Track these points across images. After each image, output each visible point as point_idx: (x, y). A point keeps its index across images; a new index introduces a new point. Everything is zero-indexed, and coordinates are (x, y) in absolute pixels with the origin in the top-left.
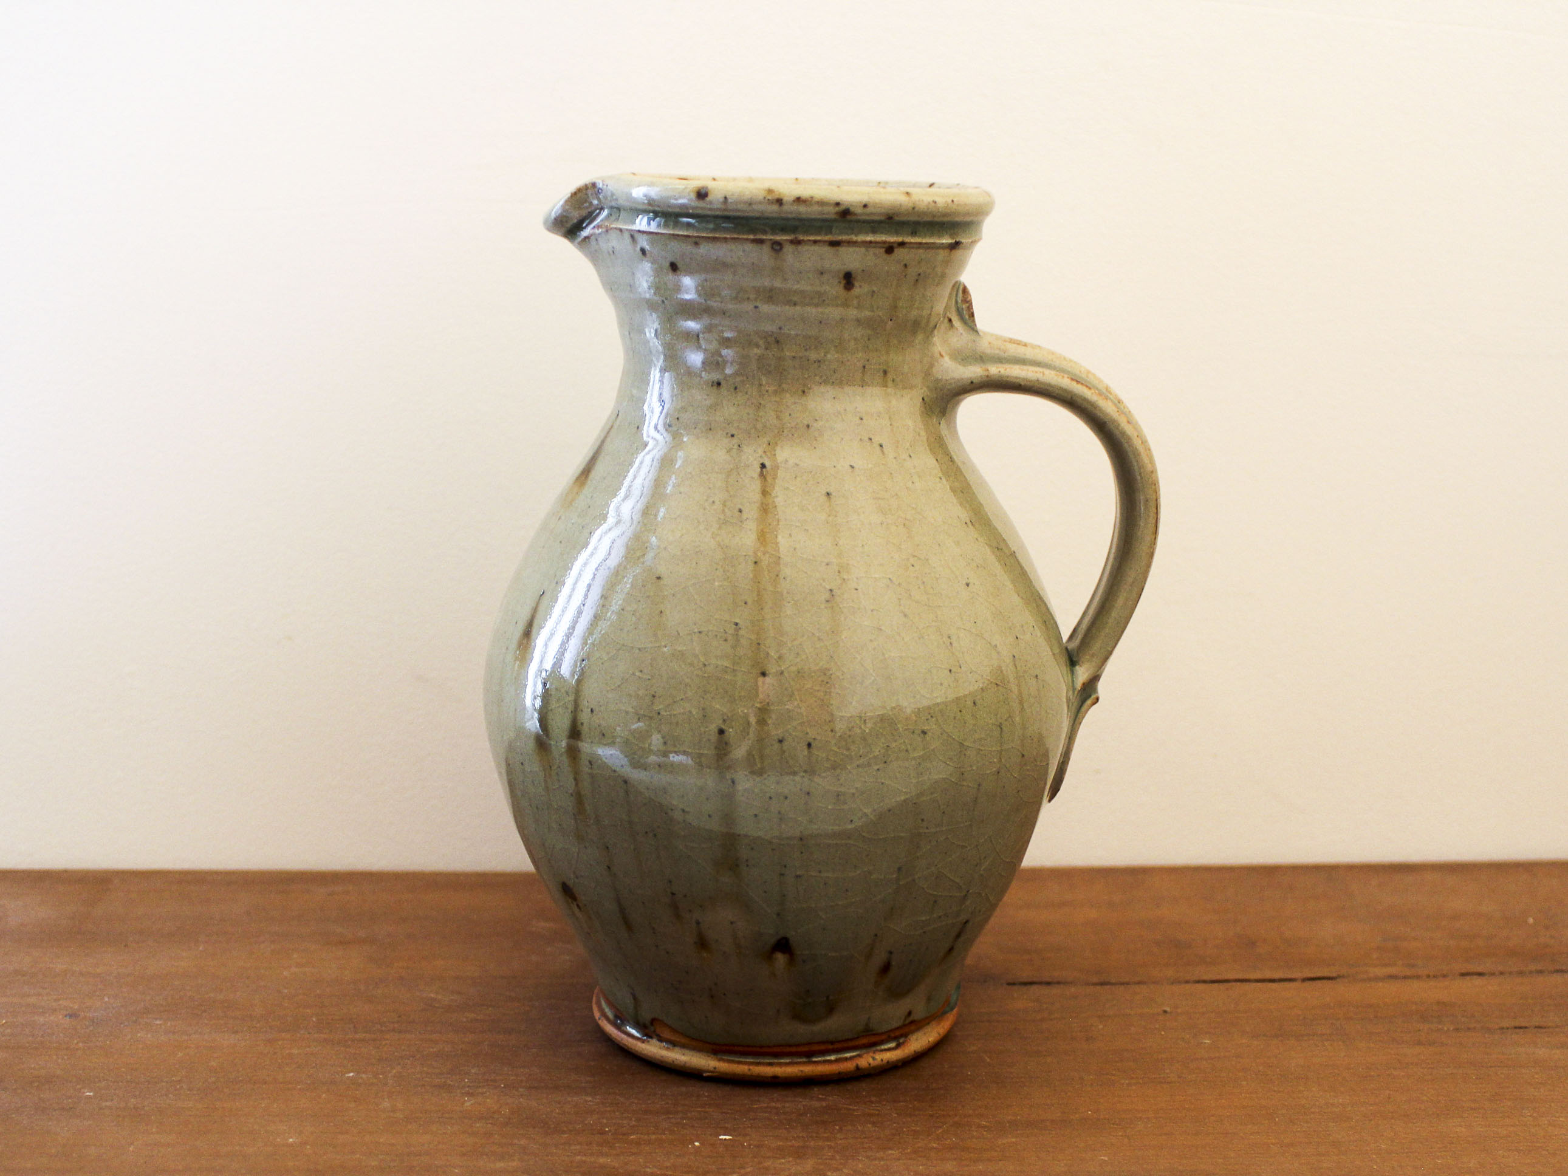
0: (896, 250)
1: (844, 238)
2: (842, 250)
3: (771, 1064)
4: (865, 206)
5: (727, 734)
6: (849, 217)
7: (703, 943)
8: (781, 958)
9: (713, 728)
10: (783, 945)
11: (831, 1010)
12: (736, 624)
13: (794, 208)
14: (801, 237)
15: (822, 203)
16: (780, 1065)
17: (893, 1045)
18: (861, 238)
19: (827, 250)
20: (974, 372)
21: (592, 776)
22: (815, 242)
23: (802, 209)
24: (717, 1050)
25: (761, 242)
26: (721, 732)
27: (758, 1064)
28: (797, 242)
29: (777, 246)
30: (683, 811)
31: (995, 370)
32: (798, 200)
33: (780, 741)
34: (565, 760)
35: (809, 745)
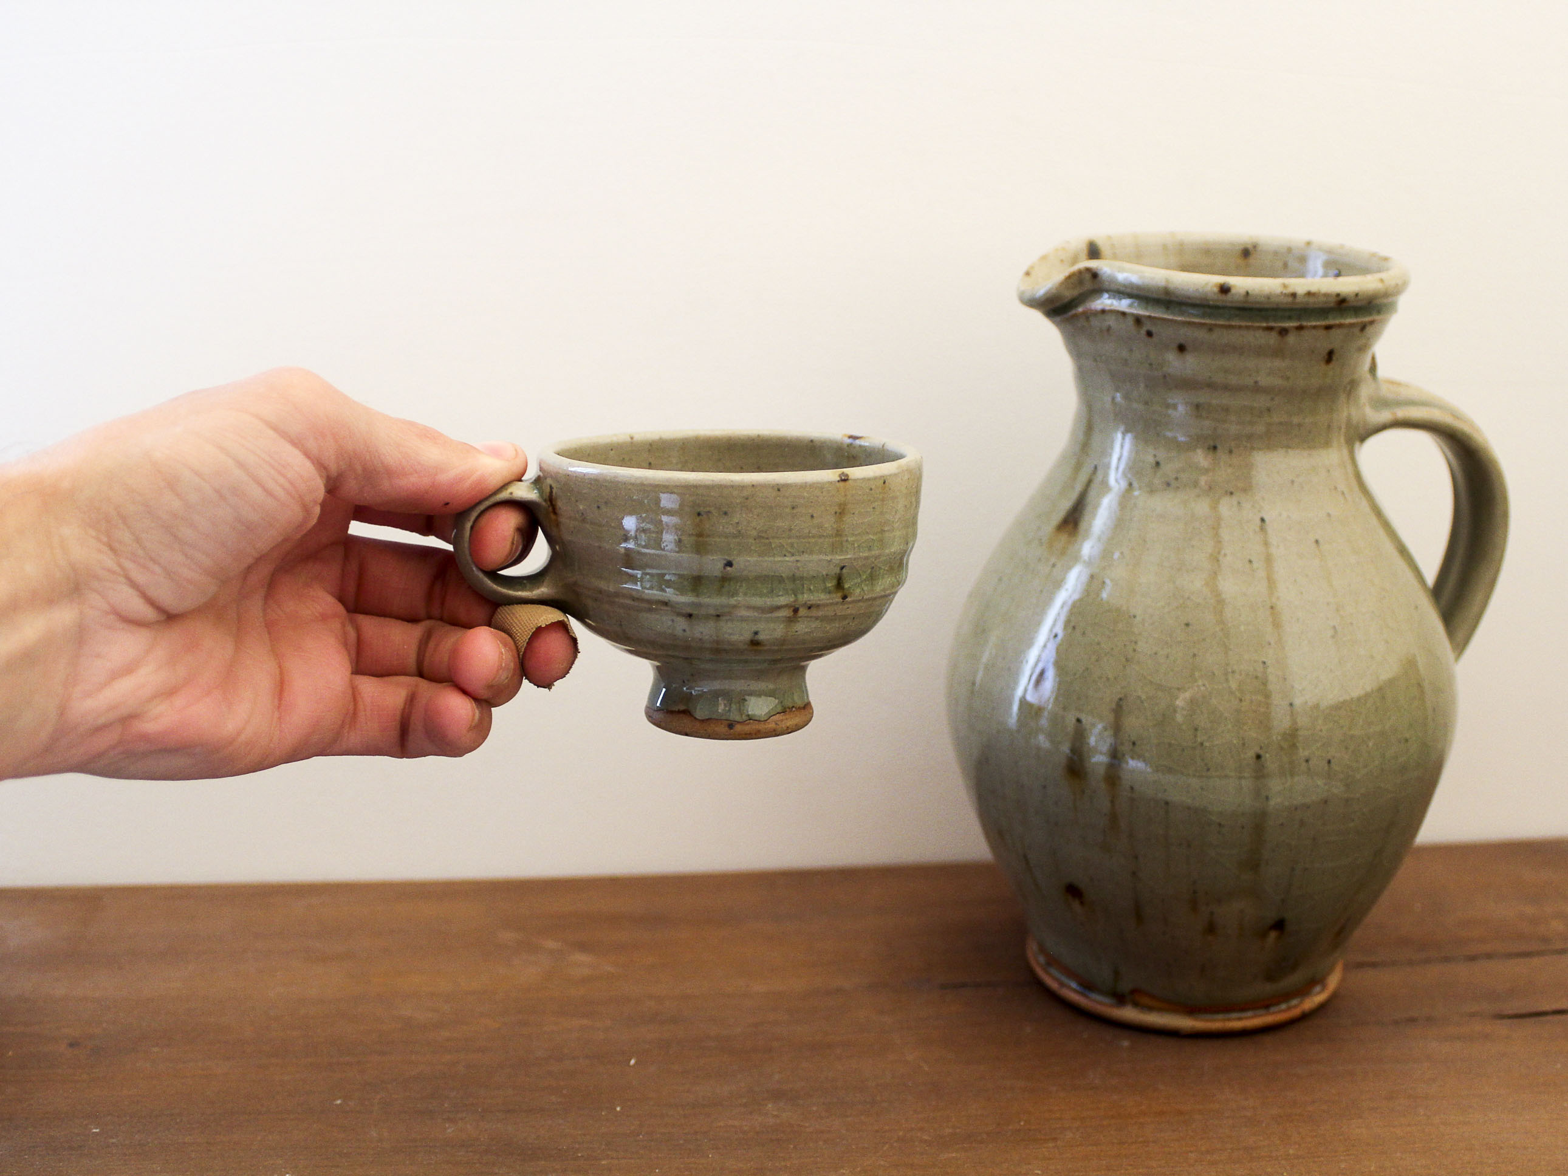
0: (1367, 328)
1: (1337, 322)
2: (1333, 331)
3: (1240, 1019)
4: (1357, 295)
5: (1263, 759)
6: (1345, 305)
7: (1211, 928)
8: (1273, 935)
9: (1251, 754)
10: (1279, 925)
11: (1294, 968)
12: (1264, 663)
13: (1306, 299)
14: (1305, 323)
15: (1326, 295)
16: (1247, 1018)
17: (1320, 989)
18: (1349, 321)
19: (1322, 333)
20: (1385, 416)
21: (1132, 800)
22: (1315, 327)
23: (1311, 300)
24: (1192, 1010)
25: (1270, 329)
26: (1258, 757)
27: (1229, 1020)
28: (1300, 328)
29: (1283, 332)
30: (1220, 825)
31: (1402, 413)
32: (1309, 294)
33: (1307, 761)
34: (1103, 786)
35: (1329, 762)
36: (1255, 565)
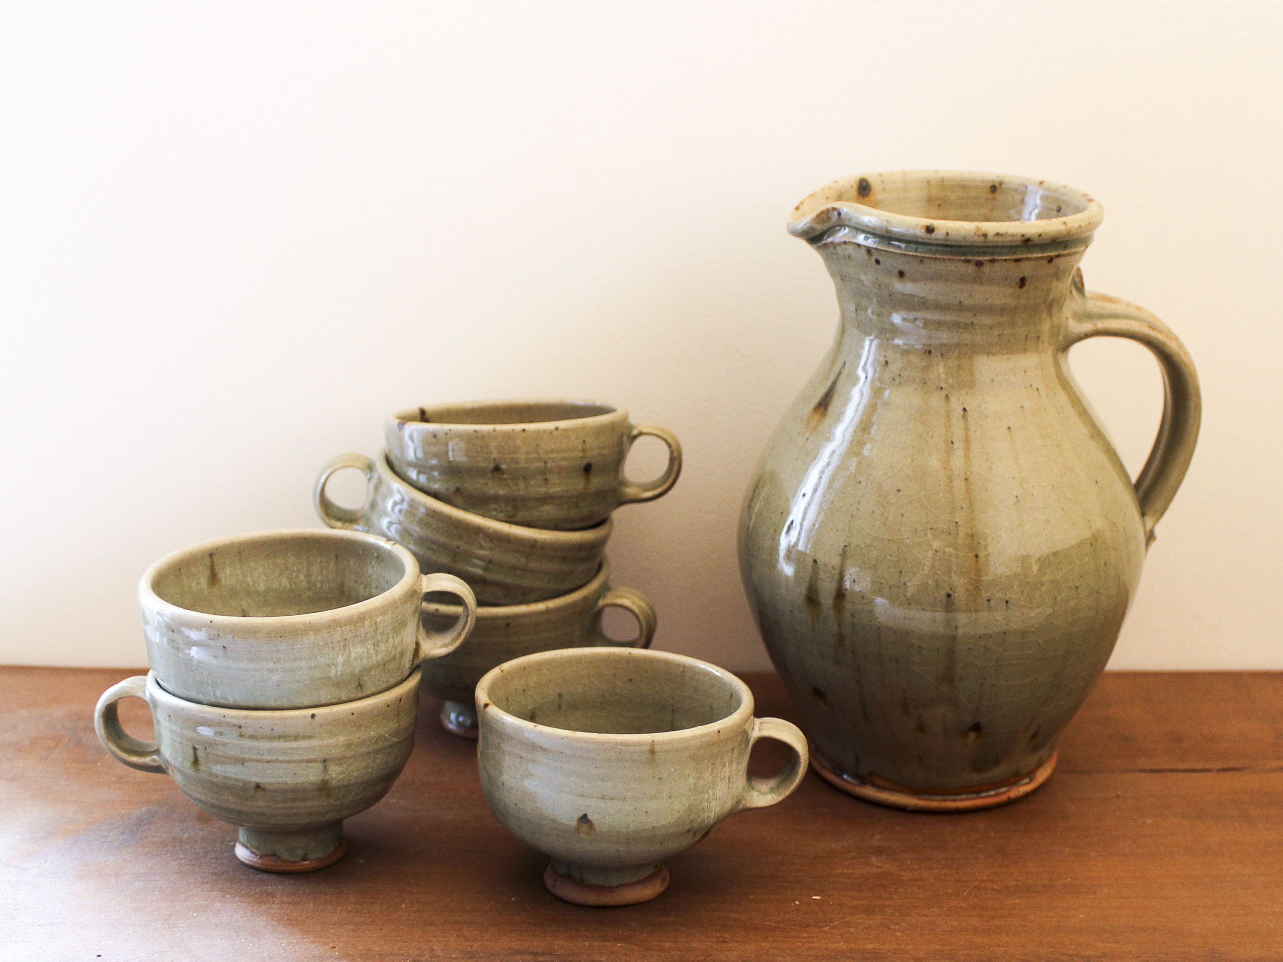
0: (1054, 261)
1: (1024, 256)
2: (1022, 264)
3: (954, 800)
4: (1040, 235)
5: (953, 597)
6: (1029, 243)
7: (921, 728)
8: (972, 735)
9: (943, 593)
10: (976, 728)
11: (997, 762)
12: (957, 523)
13: (995, 239)
14: (996, 258)
15: (1013, 235)
16: (961, 800)
17: (1027, 780)
18: (1034, 255)
19: (1012, 264)
20: (1087, 327)
21: (853, 624)
22: (1005, 260)
23: (1000, 239)
24: (916, 792)
25: (969, 261)
26: (949, 596)
27: (945, 801)
28: (993, 261)
29: (979, 264)
30: (920, 647)
31: (1101, 324)
32: (998, 234)
33: (988, 601)
34: (831, 612)
35: (1007, 602)
36: (956, 446)
